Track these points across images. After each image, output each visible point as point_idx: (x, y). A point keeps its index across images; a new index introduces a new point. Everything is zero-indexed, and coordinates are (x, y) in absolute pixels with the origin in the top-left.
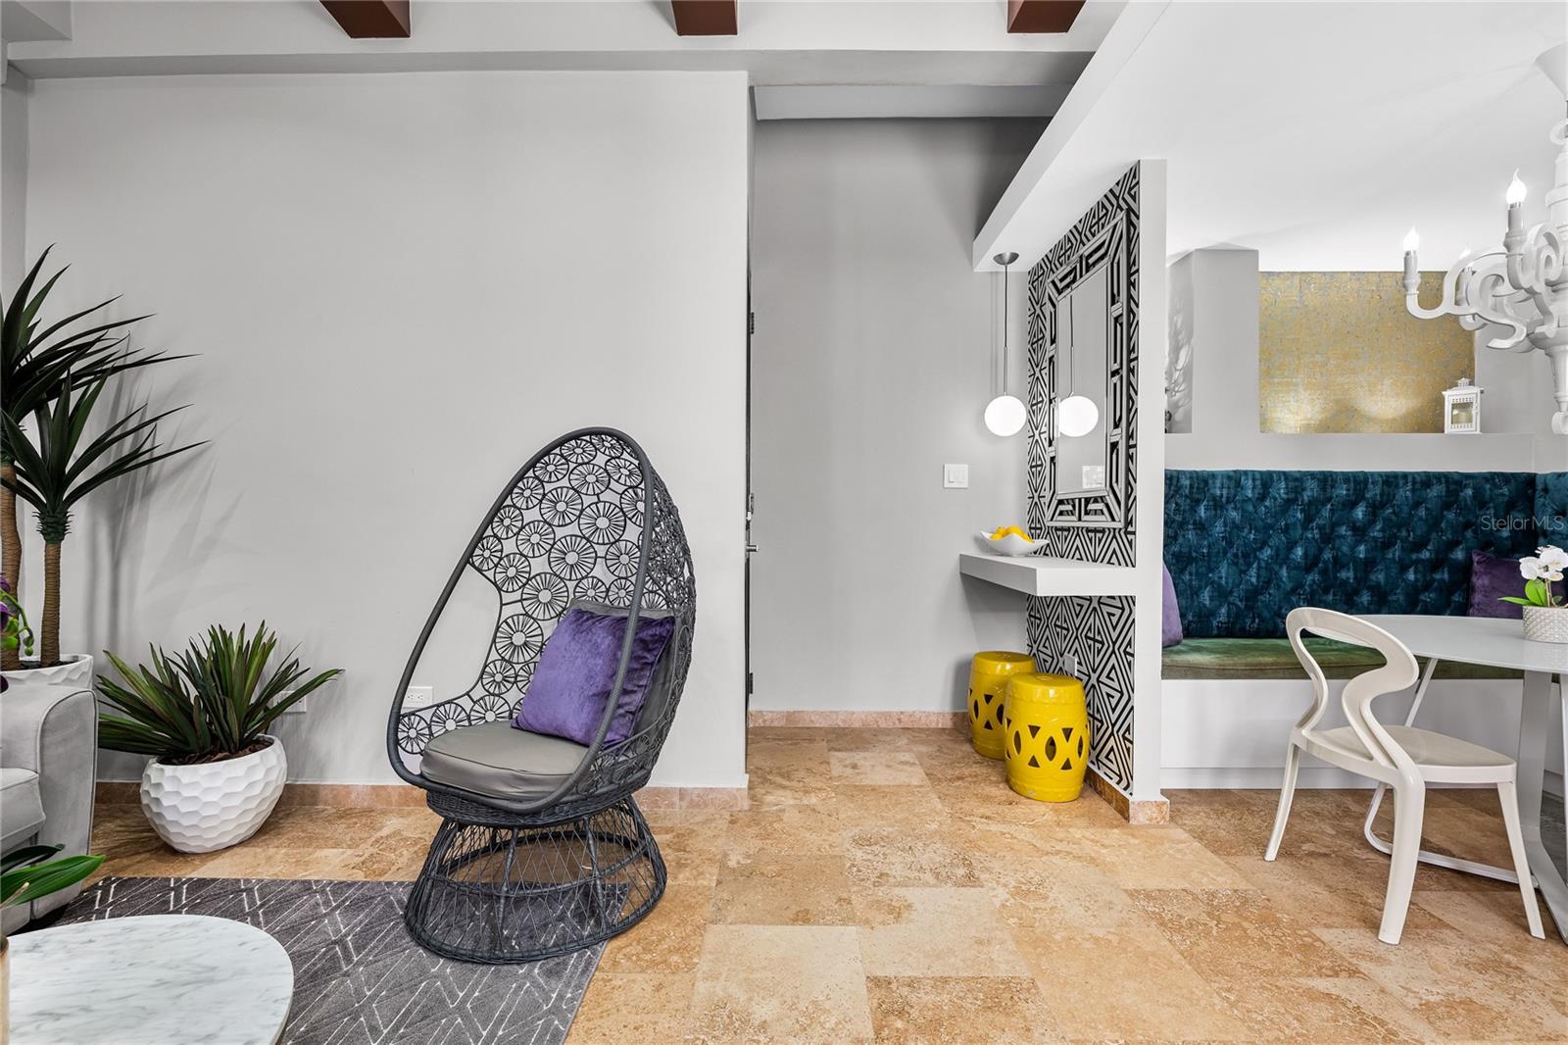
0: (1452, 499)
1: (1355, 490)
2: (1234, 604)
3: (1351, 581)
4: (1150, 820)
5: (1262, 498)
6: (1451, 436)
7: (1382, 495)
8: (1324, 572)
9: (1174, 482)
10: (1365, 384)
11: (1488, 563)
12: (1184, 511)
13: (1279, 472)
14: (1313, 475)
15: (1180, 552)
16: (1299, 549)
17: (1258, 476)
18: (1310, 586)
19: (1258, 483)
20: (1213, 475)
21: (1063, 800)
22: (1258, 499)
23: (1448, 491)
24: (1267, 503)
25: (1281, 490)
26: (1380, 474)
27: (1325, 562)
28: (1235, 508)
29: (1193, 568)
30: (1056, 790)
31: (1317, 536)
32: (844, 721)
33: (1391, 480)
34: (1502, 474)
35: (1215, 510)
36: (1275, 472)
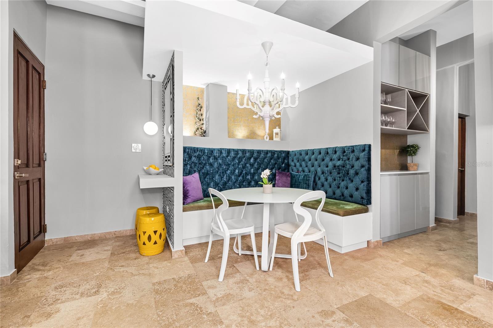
0: (272, 157)
1: (250, 154)
2: (220, 187)
3: (250, 179)
4: (179, 256)
5: (227, 156)
6: (274, 141)
7: (257, 156)
8: (243, 177)
9: (203, 151)
10: (257, 126)
11: (279, 173)
12: (206, 160)
13: (232, 149)
14: (240, 150)
15: (204, 172)
16: (237, 170)
17: (226, 150)
18: (240, 180)
19: (226, 152)
20: (214, 149)
21: (155, 254)
22: (226, 156)
23: (271, 155)
24: (229, 158)
25: (232, 154)
26: (257, 150)
27: (243, 174)
28: (220, 159)
29: (208, 177)
30: (152, 252)
31: (241, 167)
33: (259, 152)
34: (283, 151)
35: (215, 160)
36: (231, 149)
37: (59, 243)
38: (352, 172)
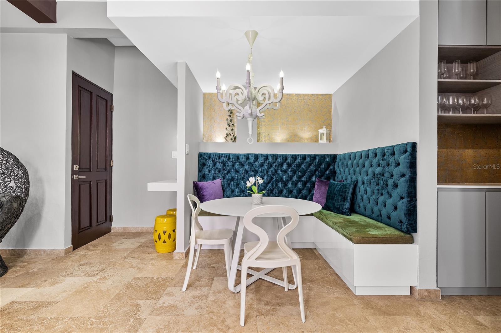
0: (312, 162)
1: (282, 159)
2: (245, 194)
3: (281, 187)
4: (179, 258)
5: (254, 162)
7: (291, 161)
8: (272, 185)
9: (228, 157)
11: (320, 181)
12: (230, 166)
13: (260, 154)
14: (270, 155)
15: (228, 178)
16: (265, 177)
17: (253, 155)
18: (268, 188)
19: (253, 157)
20: (240, 155)
22: (253, 162)
23: (310, 160)
24: (256, 164)
25: (261, 160)
26: (291, 155)
27: (273, 181)
28: (246, 165)
29: (232, 183)
31: (271, 173)
32: (141, 230)
33: (294, 157)
34: (327, 155)
35: (240, 165)
36: (259, 154)
37: (120, 231)
38: (390, 182)
